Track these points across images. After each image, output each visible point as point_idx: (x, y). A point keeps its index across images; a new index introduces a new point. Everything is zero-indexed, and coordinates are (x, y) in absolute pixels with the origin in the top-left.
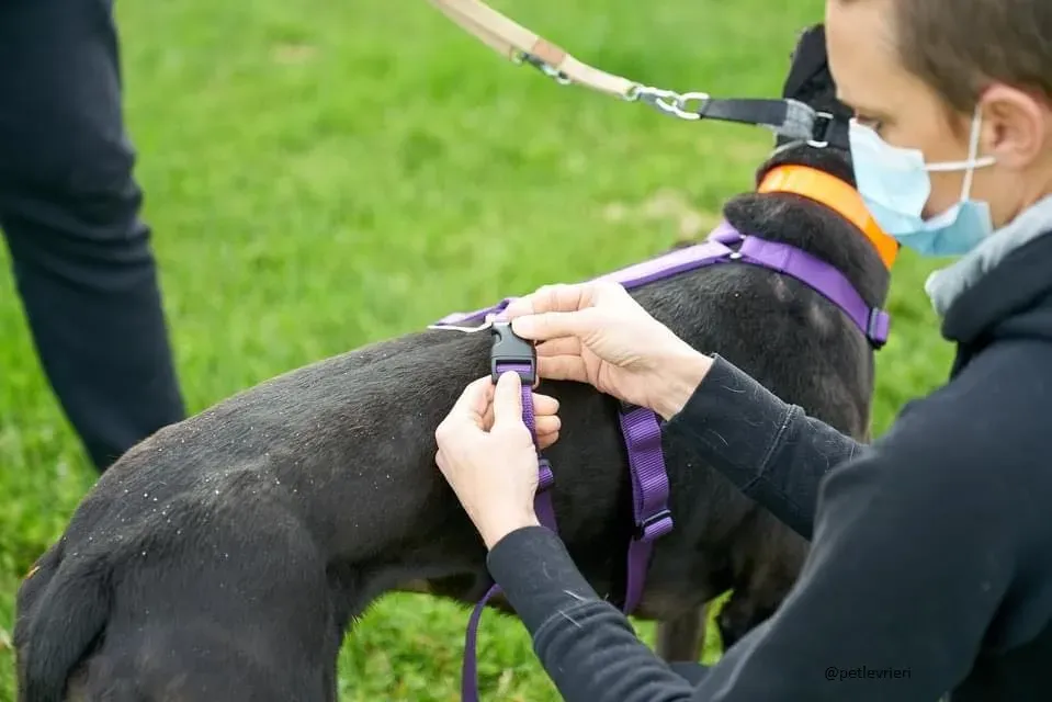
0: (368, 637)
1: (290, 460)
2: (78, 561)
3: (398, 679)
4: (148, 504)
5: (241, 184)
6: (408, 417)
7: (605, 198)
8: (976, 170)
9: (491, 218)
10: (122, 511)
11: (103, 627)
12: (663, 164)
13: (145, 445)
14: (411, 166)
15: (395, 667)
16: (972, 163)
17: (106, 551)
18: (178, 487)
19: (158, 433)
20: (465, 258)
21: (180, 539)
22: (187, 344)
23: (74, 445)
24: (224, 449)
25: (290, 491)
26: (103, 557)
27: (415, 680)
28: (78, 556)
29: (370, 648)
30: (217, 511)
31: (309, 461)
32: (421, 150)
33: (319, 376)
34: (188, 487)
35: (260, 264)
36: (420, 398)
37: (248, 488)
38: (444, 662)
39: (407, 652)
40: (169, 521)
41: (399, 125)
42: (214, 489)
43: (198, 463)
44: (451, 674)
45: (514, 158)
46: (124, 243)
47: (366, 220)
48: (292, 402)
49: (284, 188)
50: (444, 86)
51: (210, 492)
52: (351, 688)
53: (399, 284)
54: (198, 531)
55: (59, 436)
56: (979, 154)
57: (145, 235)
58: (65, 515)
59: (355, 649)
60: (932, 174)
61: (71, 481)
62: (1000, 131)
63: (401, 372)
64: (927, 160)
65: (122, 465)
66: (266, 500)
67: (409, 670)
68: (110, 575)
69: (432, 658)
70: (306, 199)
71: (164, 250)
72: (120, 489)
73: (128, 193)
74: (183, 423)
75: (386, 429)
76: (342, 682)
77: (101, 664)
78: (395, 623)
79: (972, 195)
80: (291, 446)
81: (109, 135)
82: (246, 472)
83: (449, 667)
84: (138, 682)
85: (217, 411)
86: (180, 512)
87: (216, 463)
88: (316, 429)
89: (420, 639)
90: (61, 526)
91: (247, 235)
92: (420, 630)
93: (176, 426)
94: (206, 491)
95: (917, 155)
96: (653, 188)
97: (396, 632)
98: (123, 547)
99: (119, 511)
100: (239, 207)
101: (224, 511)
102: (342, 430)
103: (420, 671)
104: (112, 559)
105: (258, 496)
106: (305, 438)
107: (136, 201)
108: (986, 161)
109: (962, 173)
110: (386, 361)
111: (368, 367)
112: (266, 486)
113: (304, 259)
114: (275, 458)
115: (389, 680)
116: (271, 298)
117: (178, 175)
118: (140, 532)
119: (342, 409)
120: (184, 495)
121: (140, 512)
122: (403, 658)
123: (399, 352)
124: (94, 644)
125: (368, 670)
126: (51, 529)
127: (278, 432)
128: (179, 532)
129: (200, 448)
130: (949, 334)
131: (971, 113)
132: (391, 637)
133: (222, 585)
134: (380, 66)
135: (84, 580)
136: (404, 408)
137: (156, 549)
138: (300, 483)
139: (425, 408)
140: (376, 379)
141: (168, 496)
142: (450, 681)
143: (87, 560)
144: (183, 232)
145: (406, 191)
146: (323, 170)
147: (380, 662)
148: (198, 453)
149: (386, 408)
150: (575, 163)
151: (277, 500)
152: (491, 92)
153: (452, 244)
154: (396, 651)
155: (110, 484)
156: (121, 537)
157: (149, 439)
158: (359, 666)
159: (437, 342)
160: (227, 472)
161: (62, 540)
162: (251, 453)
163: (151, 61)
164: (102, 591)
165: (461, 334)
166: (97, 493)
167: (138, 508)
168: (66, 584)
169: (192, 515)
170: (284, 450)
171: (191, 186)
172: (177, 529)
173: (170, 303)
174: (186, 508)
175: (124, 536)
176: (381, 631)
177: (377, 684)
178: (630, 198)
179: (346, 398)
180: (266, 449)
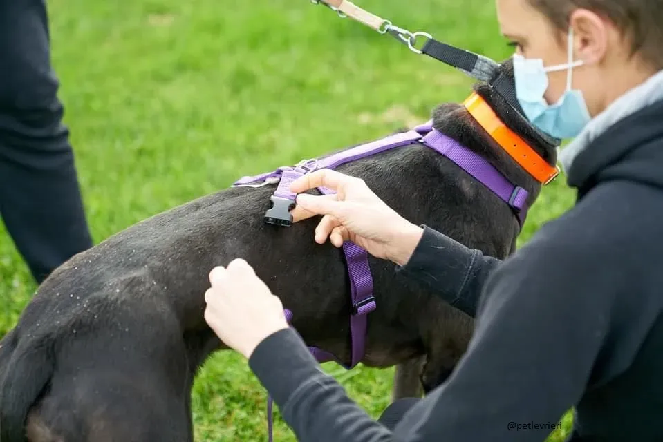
0: (210, 386)
1: (161, 269)
2: (31, 339)
3: (229, 413)
4: (74, 301)
5: (128, 103)
6: (229, 240)
7: (359, 110)
8: (574, 69)
9: (287, 123)
10: (57, 306)
11: (49, 380)
12: (395, 88)
13: (65, 266)
14: (236, 90)
15: (227, 405)
16: (570, 65)
17: (48, 332)
18: (91, 289)
19: (72, 258)
20: (271, 148)
21: (97, 321)
22: (94, 204)
23: (24, 268)
24: (118, 265)
25: (163, 288)
26: (48, 336)
27: (240, 413)
28: (31, 336)
29: (212, 393)
30: (119, 302)
31: (172, 269)
32: (242, 81)
33: (170, 218)
34: (99, 289)
35: (141, 152)
36: (234, 228)
37: (137, 287)
38: (258, 402)
39: (236, 395)
40: (88, 310)
41: (228, 65)
42: (116, 289)
43: (102, 274)
44: (262, 409)
45: (301, 85)
46: (51, 139)
47: (208, 125)
48: (157, 234)
49: (156, 105)
50: (256, 40)
51: (113, 290)
52: (200, 418)
53: (229, 164)
54: (108, 315)
55: (14, 263)
56: (575, 59)
57: (66, 134)
58: (18, 312)
59: (202, 394)
60: (549, 74)
61: (22, 291)
62: (585, 42)
63: (221, 213)
64: (545, 65)
65: (52, 279)
66: (149, 294)
67: (236, 406)
68: (53, 345)
69: (250, 399)
70: (170, 112)
71: (79, 144)
72: (54, 293)
73: (54, 107)
74: (88, 251)
75: (216, 248)
76: (194, 416)
77: (50, 402)
78: (228, 378)
79: (573, 87)
80: (160, 260)
81: (42, 70)
82: (135, 278)
83: (261, 405)
84: (75, 411)
85: (108, 242)
86: (94, 304)
87: (114, 274)
88: (175, 249)
89: (243, 387)
90: (15, 318)
91: (133, 135)
92: (242, 382)
93: (83, 254)
94: (111, 290)
95: (540, 62)
96: (389, 104)
97: (227, 383)
98: (60, 328)
99: (54, 306)
100: (128, 118)
101: (123, 303)
102: (190, 249)
103: (242, 408)
104: (54, 337)
105: (144, 292)
106: (168, 255)
107: (60, 112)
108: (579, 63)
109: (565, 71)
110: (209, 207)
111: (200, 212)
112: (148, 285)
113: (168, 150)
114: (151, 268)
115: (224, 413)
116: (148, 174)
117: (89, 97)
118: (71, 318)
119: (189, 237)
120: (95, 294)
121: (68, 306)
122: (232, 399)
123: (216, 202)
124: (45, 390)
125: (211, 407)
126: (9, 321)
127: (151, 253)
128: (96, 317)
129: (102, 265)
130: (571, 183)
131: (566, 31)
132: (224, 386)
133: (124, 349)
134: (216, 28)
135: (36, 351)
136: (226, 235)
137: (82, 328)
138: (168, 284)
139: (237, 235)
140: (206, 218)
141: (88, 295)
142: (261, 413)
143: (37, 338)
144: (91, 132)
145: (233, 107)
146: (180, 93)
147: (218, 402)
148: (102, 268)
149: (215, 236)
150: (339, 88)
151: (155, 294)
152: (286, 44)
153: (262, 139)
154: (227, 395)
155: (45, 291)
156: (58, 322)
157: (66, 263)
158: (205, 405)
159: (238, 195)
160: (122, 279)
161: (16, 328)
162: (136, 266)
163: (71, 25)
164: (49, 357)
165: (252, 190)
166: (39, 297)
167: (67, 304)
168: (24, 354)
169: (104, 305)
170: (156, 263)
171: (96, 105)
172: (94, 315)
173: (83, 178)
174: (99, 302)
175: (61, 321)
176: (219, 382)
177: (217, 416)
178: (374, 110)
179: (190, 230)
180: (145, 263)
